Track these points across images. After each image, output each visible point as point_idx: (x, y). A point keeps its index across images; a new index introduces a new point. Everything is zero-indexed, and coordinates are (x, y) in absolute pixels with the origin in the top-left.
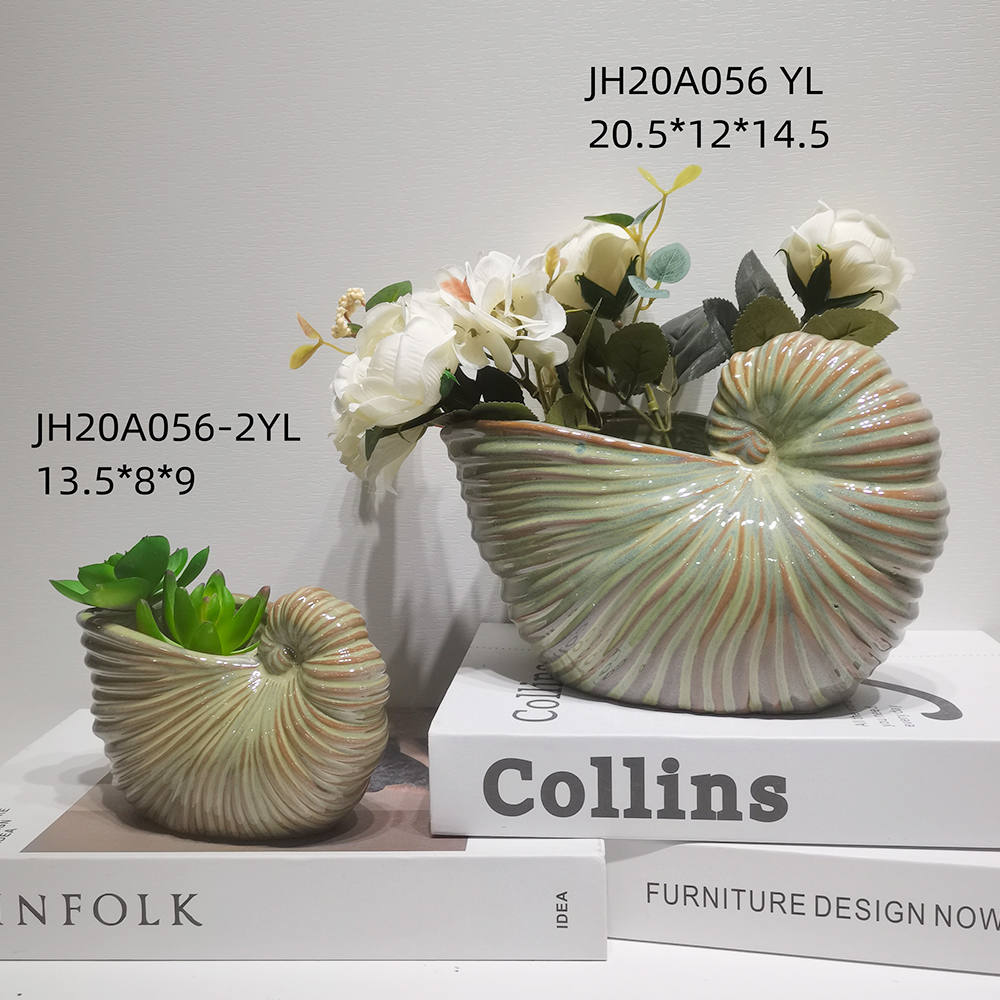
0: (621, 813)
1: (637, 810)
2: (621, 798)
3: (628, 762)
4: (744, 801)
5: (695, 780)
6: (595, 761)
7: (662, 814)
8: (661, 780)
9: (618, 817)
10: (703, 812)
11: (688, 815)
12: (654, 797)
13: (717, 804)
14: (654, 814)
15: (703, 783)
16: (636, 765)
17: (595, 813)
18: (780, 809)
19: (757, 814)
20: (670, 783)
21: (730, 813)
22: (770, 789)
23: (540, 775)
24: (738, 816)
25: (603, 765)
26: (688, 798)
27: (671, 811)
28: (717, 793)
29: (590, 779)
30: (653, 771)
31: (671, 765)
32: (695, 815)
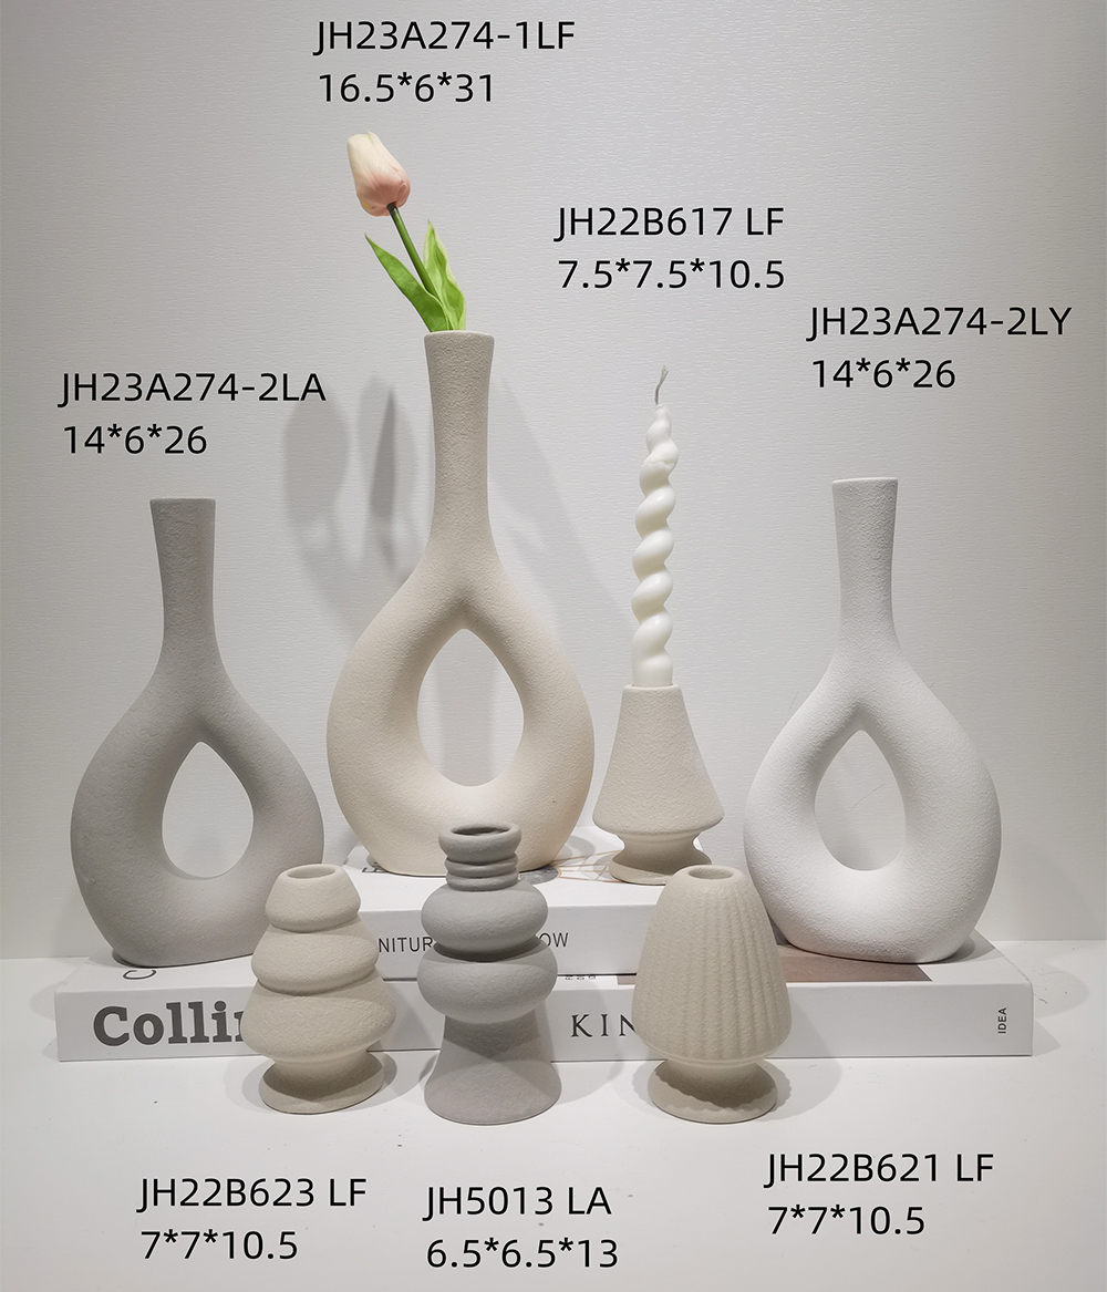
17: (171, 1041)
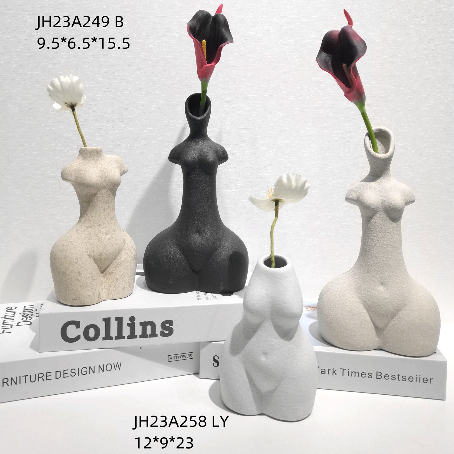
0: (114, 338)
1: (120, 336)
2: (114, 332)
3: (116, 319)
4: (158, 330)
5: (141, 324)
6: (104, 320)
7: (129, 337)
8: (129, 325)
9: (112, 339)
10: (144, 335)
11: (138, 337)
12: (126, 331)
13: (149, 332)
14: (126, 337)
15: (144, 325)
16: (119, 320)
18: (171, 332)
19: (163, 334)
20: (132, 326)
21: (154, 335)
22: (167, 325)
23: (83, 326)
24: (156, 336)
25: (107, 321)
26: (138, 330)
27: (132, 336)
28: (149, 328)
29: (102, 326)
30: (126, 321)
31: (132, 319)
32: (141, 337)
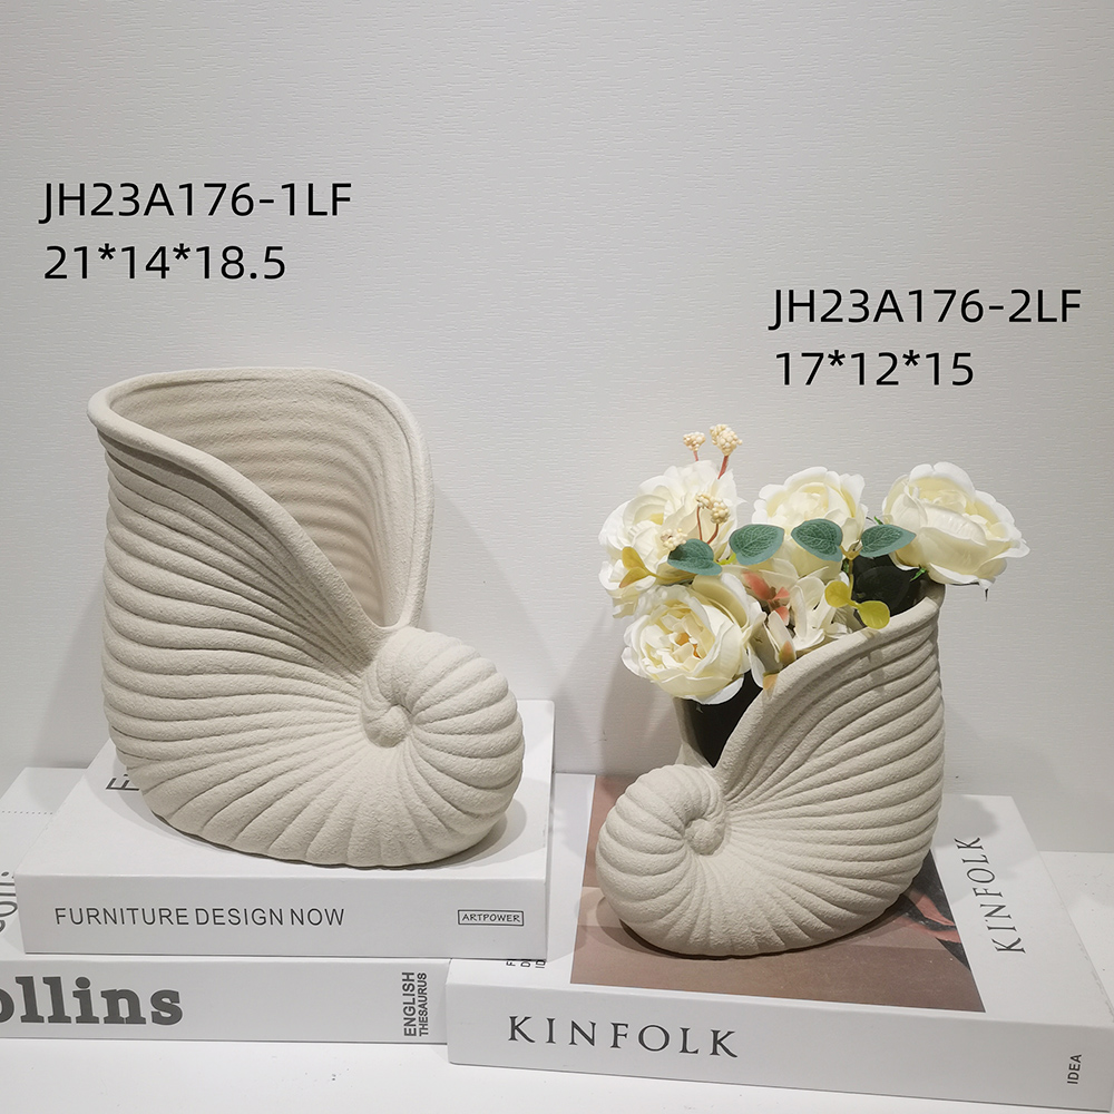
1: (59, 1016)
2: (45, 1007)
3: (46, 980)
4: (146, 1009)
5: (104, 994)
8: (76, 994)
9: (43, 1022)
10: (113, 1017)
11: (102, 1020)
13: (124, 1011)
14: (74, 1020)
15: (112, 997)
16: (54, 983)
17: (24, 1019)
18: (176, 1016)
19: (157, 1019)
21: (135, 1018)
22: (167, 1000)
24: (143, 1021)
25: (27, 983)
26: (100, 1008)
27: (87, 1017)
28: (123, 1004)
29: (17, 994)
30: (69, 988)
